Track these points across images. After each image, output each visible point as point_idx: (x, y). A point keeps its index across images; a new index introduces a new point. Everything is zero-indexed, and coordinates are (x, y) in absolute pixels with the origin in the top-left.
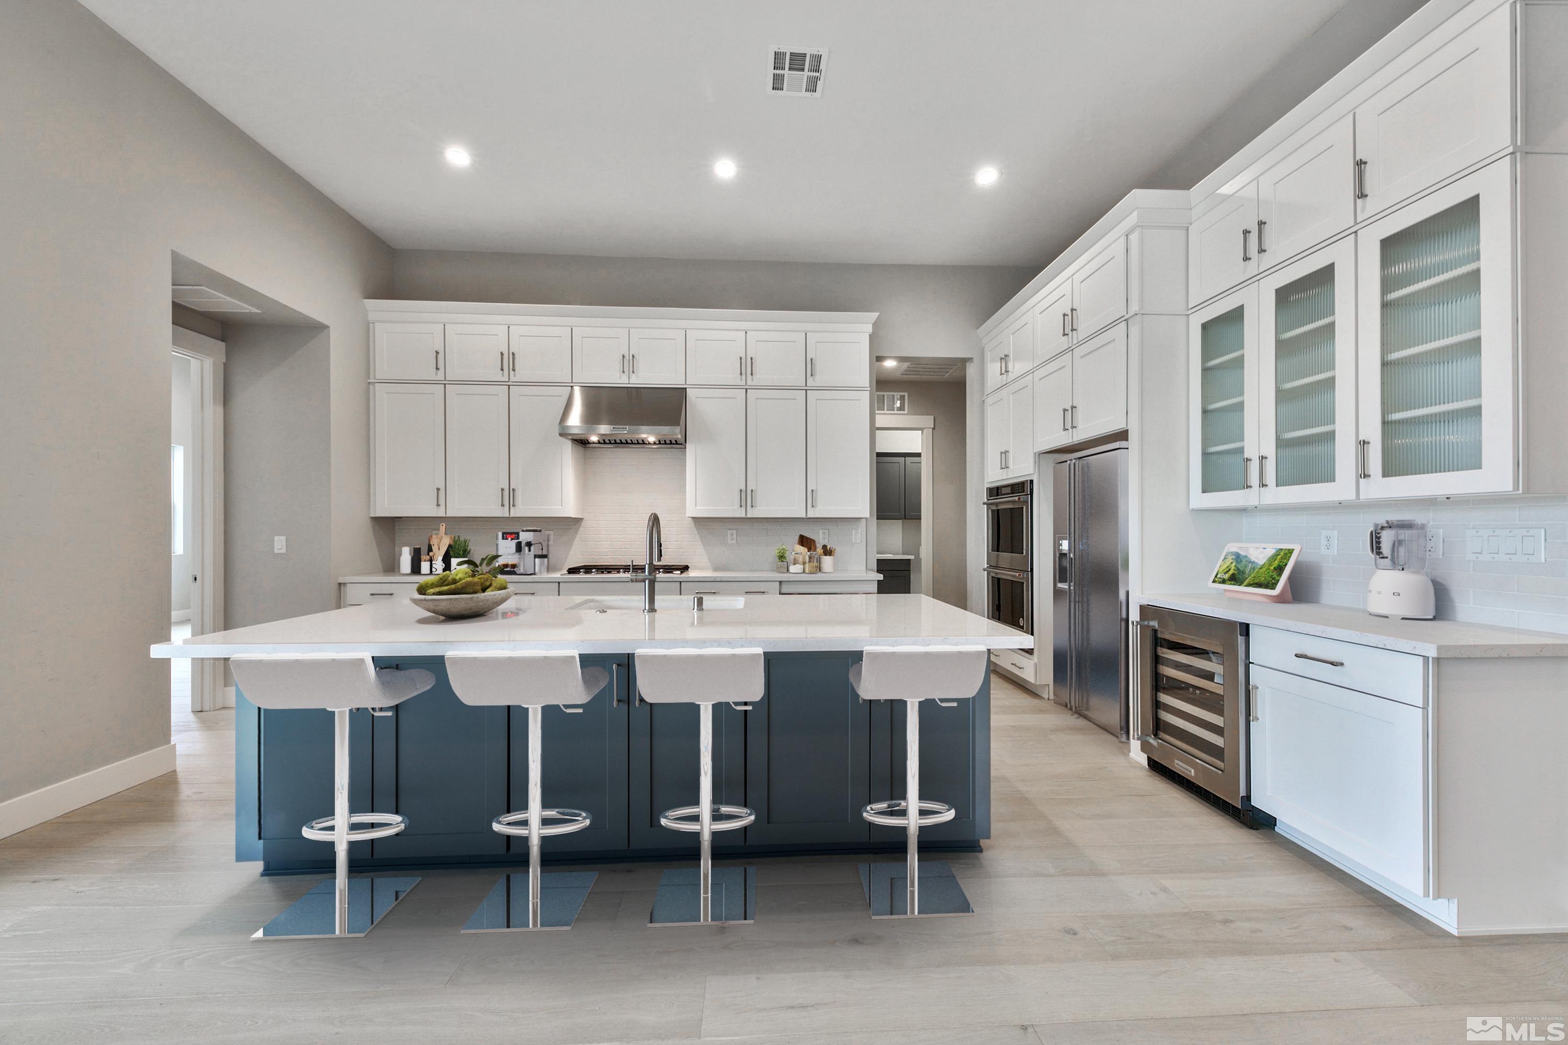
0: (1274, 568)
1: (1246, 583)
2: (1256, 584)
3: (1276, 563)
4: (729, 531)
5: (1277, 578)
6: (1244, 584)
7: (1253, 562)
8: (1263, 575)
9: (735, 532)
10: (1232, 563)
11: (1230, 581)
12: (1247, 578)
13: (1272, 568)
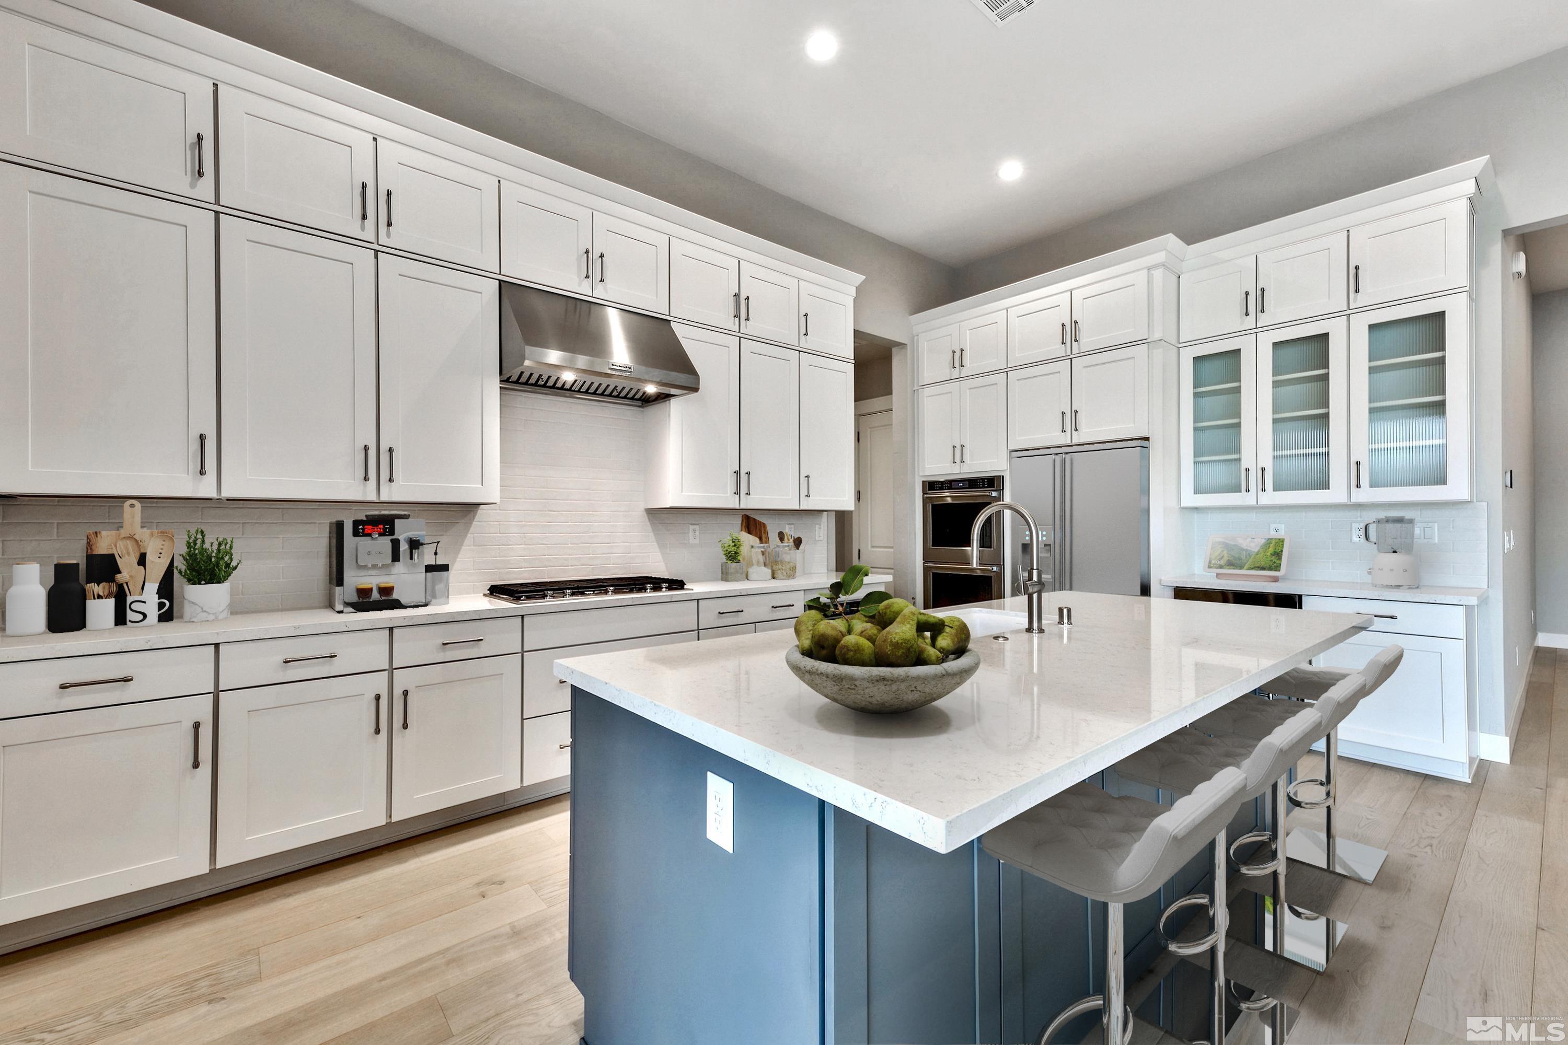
0: (1271, 554)
1: (1246, 567)
2: (1258, 567)
3: (1271, 550)
4: (691, 526)
5: (1278, 562)
6: (1245, 568)
7: (1246, 550)
8: (1262, 560)
9: (697, 527)
10: (1223, 551)
11: (1228, 566)
12: (1246, 563)
13: (1269, 554)
